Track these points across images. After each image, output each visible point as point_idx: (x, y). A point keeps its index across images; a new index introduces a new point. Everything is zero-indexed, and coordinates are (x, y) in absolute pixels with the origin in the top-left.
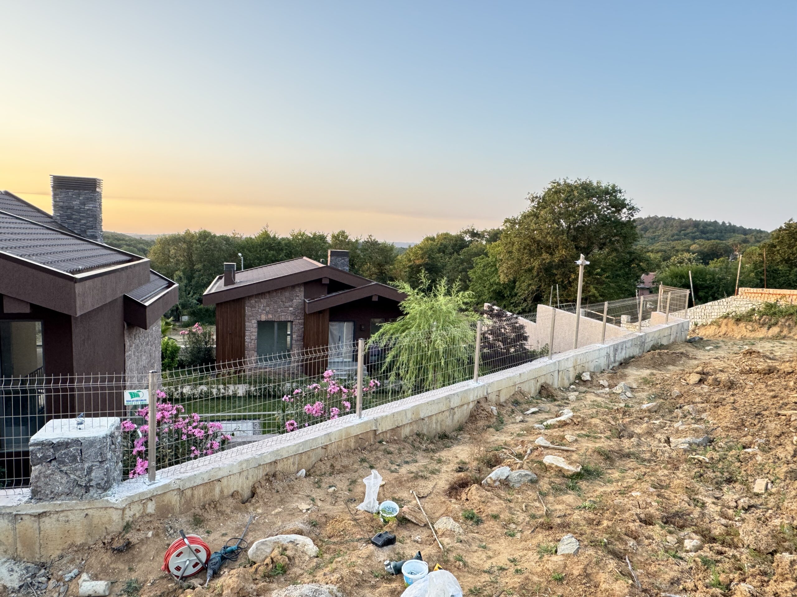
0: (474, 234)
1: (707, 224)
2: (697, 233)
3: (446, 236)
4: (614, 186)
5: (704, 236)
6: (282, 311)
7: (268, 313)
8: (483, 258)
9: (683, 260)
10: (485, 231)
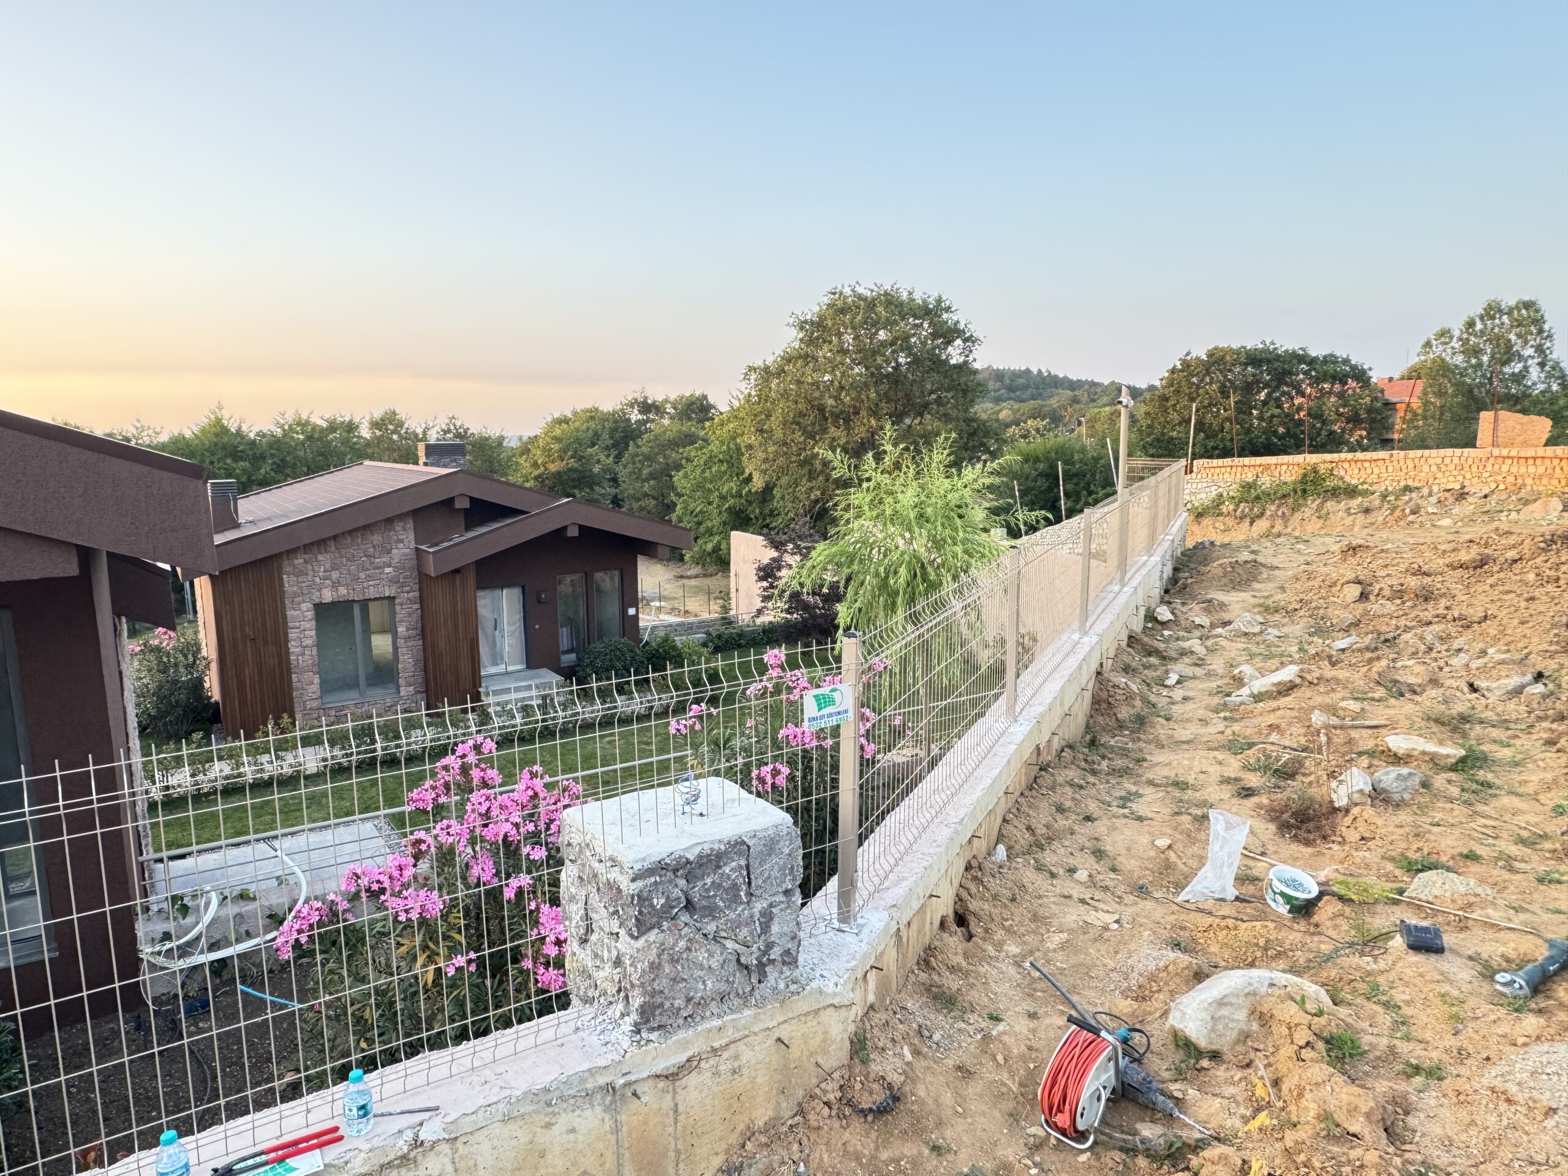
0: (646, 407)
1: (1016, 375)
2: (1003, 391)
3: (593, 415)
4: (939, 301)
5: (1012, 395)
6: (369, 578)
7: (335, 585)
8: (701, 448)
9: (1029, 432)
10: (666, 401)
